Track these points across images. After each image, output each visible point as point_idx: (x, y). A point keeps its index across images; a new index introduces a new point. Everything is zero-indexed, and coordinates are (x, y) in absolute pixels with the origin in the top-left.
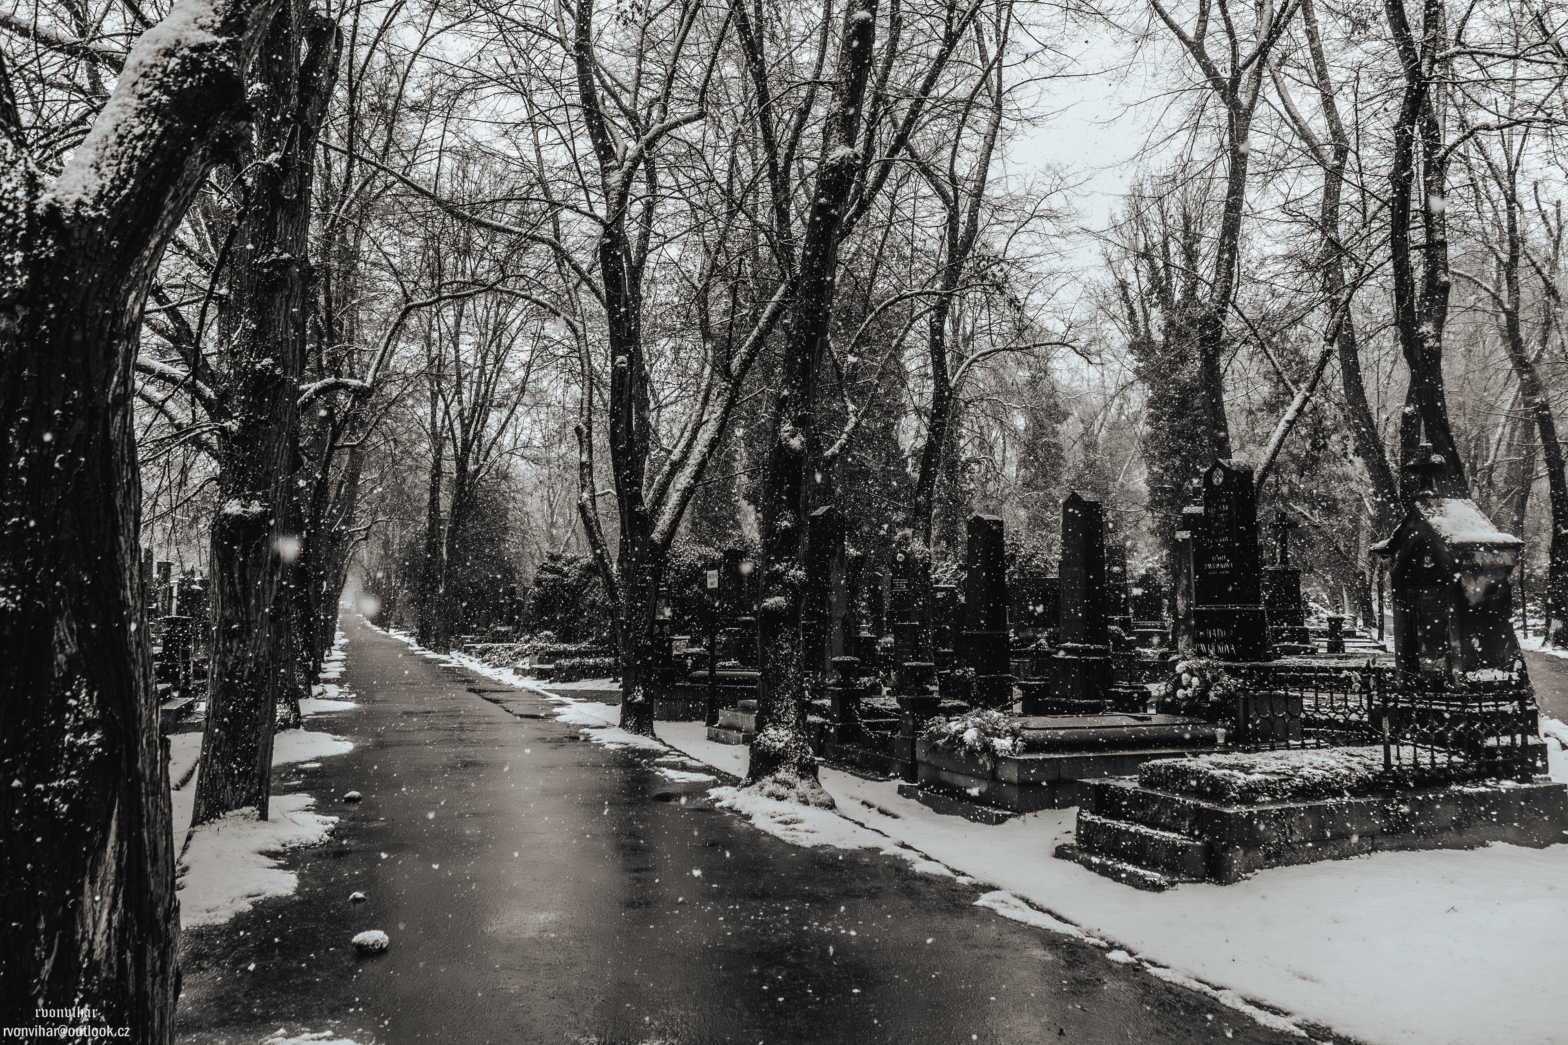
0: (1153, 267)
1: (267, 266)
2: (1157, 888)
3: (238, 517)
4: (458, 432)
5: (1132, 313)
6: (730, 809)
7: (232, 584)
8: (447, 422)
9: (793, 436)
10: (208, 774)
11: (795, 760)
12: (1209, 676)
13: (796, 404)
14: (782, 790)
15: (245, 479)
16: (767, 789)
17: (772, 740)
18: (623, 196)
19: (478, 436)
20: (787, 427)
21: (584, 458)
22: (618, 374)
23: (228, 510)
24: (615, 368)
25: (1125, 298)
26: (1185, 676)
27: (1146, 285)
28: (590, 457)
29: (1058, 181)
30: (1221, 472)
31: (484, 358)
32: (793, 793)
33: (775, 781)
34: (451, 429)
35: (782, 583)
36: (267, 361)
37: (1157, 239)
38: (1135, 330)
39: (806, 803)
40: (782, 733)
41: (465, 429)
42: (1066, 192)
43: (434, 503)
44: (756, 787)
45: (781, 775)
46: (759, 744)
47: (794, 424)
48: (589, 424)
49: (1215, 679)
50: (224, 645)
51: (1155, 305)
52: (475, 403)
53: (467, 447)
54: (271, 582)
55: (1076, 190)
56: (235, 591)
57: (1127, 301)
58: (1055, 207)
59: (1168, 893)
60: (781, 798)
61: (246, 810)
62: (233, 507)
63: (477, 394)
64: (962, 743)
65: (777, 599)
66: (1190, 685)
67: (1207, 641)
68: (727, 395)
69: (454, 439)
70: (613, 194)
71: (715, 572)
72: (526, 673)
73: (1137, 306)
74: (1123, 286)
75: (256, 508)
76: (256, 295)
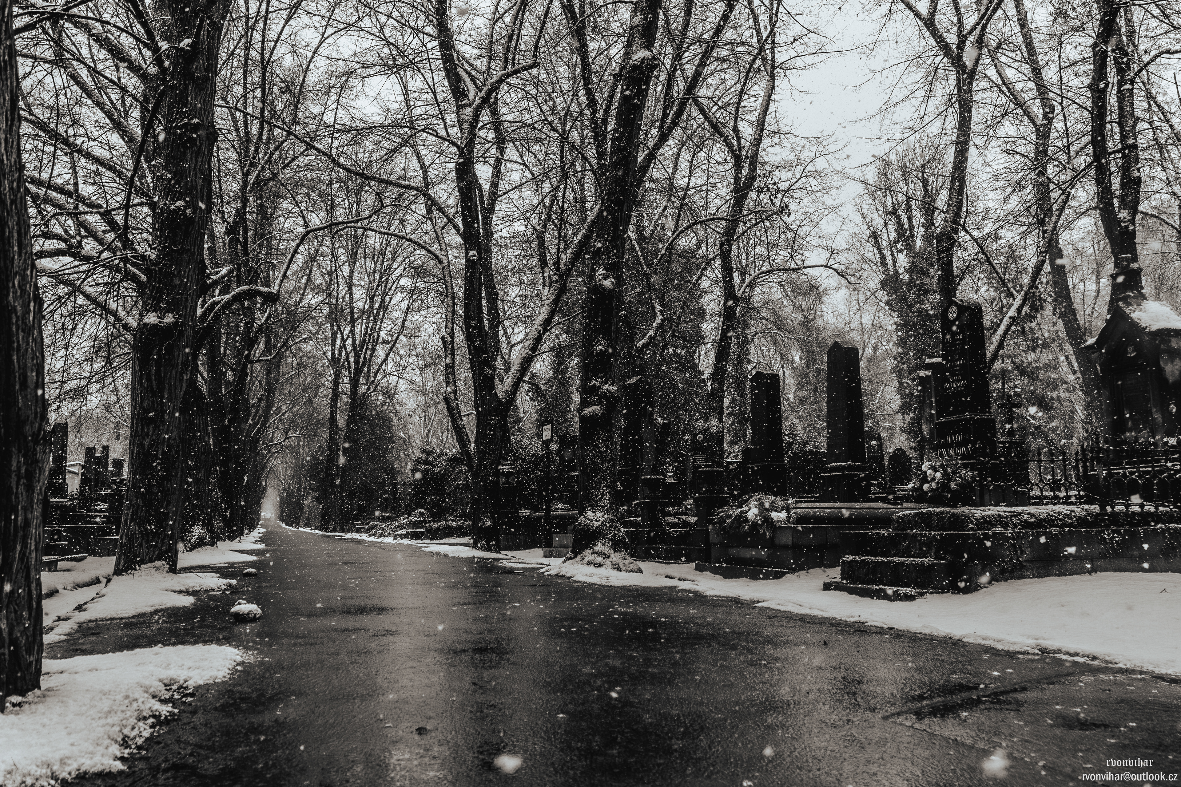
0: (899, 222)
1: (180, 128)
2: (909, 598)
3: (155, 326)
4: (352, 360)
5: (883, 257)
6: (557, 575)
7: (149, 380)
8: (343, 354)
9: (605, 279)
10: (127, 535)
11: (610, 536)
12: (949, 470)
13: (608, 254)
14: (599, 560)
15: (161, 296)
16: (586, 559)
17: (591, 520)
18: (473, 126)
19: (368, 362)
20: (601, 271)
21: (448, 360)
22: (470, 265)
23: (146, 320)
24: (468, 260)
25: (877, 246)
26: (929, 472)
27: (893, 236)
28: (453, 360)
29: (821, 148)
30: (955, 308)
31: (372, 299)
32: (608, 562)
33: (594, 553)
34: (347, 360)
35: (597, 395)
36: (180, 203)
37: (902, 198)
38: (886, 271)
39: (619, 569)
40: (599, 514)
41: (357, 356)
42: (828, 157)
43: (333, 419)
44: (578, 559)
45: (599, 548)
46: (580, 524)
47: (606, 269)
48: (452, 334)
49: (954, 473)
50: (142, 429)
51: (901, 251)
52: (365, 335)
53: (358, 371)
54: (181, 380)
55: (836, 155)
56: (152, 386)
57: (879, 248)
58: (819, 169)
59: (919, 601)
60: (598, 565)
61: (158, 563)
62: (151, 318)
63: (367, 327)
64: (747, 520)
65: (594, 408)
66: (933, 479)
67: (947, 446)
68: (558, 285)
69: (349, 367)
70: (466, 125)
71: (549, 426)
72: (402, 537)
73: (886, 252)
74: (875, 236)
75: (169, 318)
76: (172, 151)
